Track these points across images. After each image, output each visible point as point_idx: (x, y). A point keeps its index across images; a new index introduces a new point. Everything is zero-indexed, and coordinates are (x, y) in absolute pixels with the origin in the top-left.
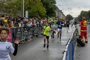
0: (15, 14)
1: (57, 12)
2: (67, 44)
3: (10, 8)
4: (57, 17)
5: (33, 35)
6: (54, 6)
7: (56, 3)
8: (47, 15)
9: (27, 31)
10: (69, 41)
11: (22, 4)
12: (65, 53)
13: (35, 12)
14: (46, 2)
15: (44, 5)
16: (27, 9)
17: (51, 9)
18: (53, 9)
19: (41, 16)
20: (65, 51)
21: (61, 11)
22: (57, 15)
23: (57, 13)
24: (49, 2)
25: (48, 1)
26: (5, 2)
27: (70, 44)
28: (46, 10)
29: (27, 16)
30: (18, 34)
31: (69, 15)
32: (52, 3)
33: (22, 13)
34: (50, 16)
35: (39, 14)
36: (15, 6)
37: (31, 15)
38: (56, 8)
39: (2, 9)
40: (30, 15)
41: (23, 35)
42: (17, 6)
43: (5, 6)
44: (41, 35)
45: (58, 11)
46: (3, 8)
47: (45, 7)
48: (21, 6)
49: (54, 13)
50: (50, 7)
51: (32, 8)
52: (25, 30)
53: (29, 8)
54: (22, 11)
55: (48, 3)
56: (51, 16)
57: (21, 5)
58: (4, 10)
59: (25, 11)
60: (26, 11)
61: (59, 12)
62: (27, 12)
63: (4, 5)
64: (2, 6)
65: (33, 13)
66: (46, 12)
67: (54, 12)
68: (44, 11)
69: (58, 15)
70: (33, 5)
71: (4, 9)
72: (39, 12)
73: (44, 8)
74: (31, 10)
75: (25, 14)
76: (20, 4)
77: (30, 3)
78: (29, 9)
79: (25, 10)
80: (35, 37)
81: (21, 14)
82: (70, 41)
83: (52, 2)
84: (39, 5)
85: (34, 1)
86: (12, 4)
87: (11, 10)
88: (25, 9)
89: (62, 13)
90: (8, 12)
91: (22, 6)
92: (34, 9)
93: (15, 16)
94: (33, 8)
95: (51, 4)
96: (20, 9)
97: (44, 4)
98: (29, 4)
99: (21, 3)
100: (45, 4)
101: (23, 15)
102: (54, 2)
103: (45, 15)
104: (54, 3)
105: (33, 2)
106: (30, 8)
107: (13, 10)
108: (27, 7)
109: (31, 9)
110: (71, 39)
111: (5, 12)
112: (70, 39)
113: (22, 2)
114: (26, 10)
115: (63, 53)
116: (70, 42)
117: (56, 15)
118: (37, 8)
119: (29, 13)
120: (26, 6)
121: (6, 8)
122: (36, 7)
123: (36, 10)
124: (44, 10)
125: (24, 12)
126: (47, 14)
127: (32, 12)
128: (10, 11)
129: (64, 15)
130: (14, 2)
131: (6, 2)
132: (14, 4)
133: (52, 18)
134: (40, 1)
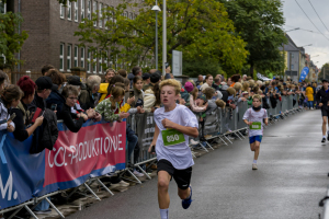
0: (135, 61)
1: (287, 54)
3: (115, 40)
4: (289, 73)
5: (202, 139)
6: (278, 31)
7: (282, 23)
8: (249, 66)
11: (161, 26)
13: (206, 56)
14: (246, 18)
15: (238, 30)
16: (177, 45)
17: (267, 43)
18: (274, 43)
19: (230, 68)
21: (302, 49)
22: (286, 64)
23: (286, 59)
24: (257, 19)
25: (255, 15)
26: (96, 20)
28: (246, 48)
29: (177, 70)
30: (147, 135)
32: (267, 21)
33: (160, 59)
34: (263, 71)
35: (221, 61)
36: (135, 34)
37: (193, 67)
38: (284, 39)
39: (87, 44)
40: (188, 65)
42: (141, 32)
43: (97, 36)
44: (229, 139)
45: (290, 49)
46: (90, 41)
47: (243, 37)
48: (157, 33)
49: (276, 56)
50: (263, 37)
51: (196, 38)
53: (183, 39)
54: (160, 50)
55: (255, 22)
56: (264, 69)
57: (154, 30)
58: (94, 50)
59: (170, 52)
60: (174, 52)
61: (294, 54)
62: (177, 56)
63: (93, 30)
64: (88, 33)
65: (199, 59)
66: (247, 52)
67: (277, 52)
68: (238, 49)
69: (290, 65)
70: (200, 29)
71: (95, 45)
72: (221, 54)
73: (241, 41)
74: (191, 49)
75: (170, 61)
76: (152, 24)
77: (188, 21)
78: (185, 42)
79: (172, 47)
80: (207, 147)
81: (154, 62)
83: (269, 19)
84: (222, 29)
85: (204, 15)
86: (122, 28)
87: (122, 48)
88: (169, 43)
89: (305, 56)
90: (108, 54)
91: (161, 33)
92: (203, 43)
94: (201, 39)
95: (267, 23)
96: (151, 43)
97: (238, 27)
98: (184, 26)
99: (156, 21)
100: (242, 24)
101: (161, 68)
102: (278, 19)
103: (244, 64)
104: (276, 22)
105: (199, 18)
106: (190, 42)
107: (129, 48)
108: (179, 38)
109: (194, 45)
111: (98, 57)
113: (161, 20)
114: (174, 48)
117: (283, 65)
118: (216, 41)
119: (185, 60)
120: (174, 34)
121: (103, 40)
122: (209, 36)
123: (212, 47)
124: (239, 46)
125: (168, 56)
126: (251, 60)
127: (196, 55)
128: (118, 52)
129: (312, 65)
130: (131, 19)
131: (103, 19)
132: (131, 27)
133: (271, 75)
134: (225, 13)
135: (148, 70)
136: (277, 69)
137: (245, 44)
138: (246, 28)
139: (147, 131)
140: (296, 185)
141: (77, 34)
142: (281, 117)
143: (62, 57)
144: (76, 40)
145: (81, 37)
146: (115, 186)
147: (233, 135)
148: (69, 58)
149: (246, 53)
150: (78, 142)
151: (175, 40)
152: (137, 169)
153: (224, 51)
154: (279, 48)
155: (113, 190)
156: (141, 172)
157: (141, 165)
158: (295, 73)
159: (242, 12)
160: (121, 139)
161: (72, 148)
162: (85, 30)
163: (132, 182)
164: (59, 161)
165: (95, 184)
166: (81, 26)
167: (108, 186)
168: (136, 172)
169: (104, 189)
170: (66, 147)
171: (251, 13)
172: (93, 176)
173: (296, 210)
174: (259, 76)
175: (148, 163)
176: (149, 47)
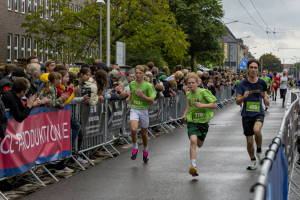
0: (80, 52)
1: (226, 45)
2: (266, 158)
3: (61, 32)
4: (228, 64)
6: (218, 24)
7: (222, 15)
8: (190, 57)
9: (120, 113)
10: (270, 146)
11: (105, 18)
12: (260, 191)
13: (148, 47)
14: (186, 11)
15: (179, 23)
16: (121, 37)
17: (207, 35)
18: (214, 35)
19: (172, 59)
20: (258, 184)
21: (241, 41)
22: (226, 55)
23: (226, 50)
25: (196, 8)
26: (43, 12)
27: (275, 158)
28: (187, 40)
29: (121, 61)
30: (91, 124)
31: (270, 55)
32: (207, 13)
33: (104, 50)
34: (202, 61)
35: (163, 52)
36: (80, 26)
37: (136, 57)
38: (224, 31)
39: (34, 35)
40: (131, 56)
41: (109, 127)
42: (86, 24)
43: (43, 27)
44: (170, 127)
45: (230, 40)
46: (37, 32)
47: (183, 29)
48: (101, 25)
49: (215, 48)
50: (203, 30)
51: (139, 30)
52: (115, 110)
53: (127, 31)
54: (104, 42)
55: (195, 16)
56: (204, 60)
57: (99, 22)
58: (40, 40)
59: (113, 43)
60: (118, 43)
61: (234, 46)
62: (121, 47)
63: (40, 21)
64: (35, 24)
65: (142, 49)
67: (216, 44)
68: (179, 41)
69: (229, 56)
70: (143, 22)
71: (41, 36)
72: (163, 46)
73: (182, 33)
74: (134, 40)
75: (113, 52)
76: (97, 16)
77: (131, 13)
78: (128, 34)
80: (149, 134)
81: (99, 53)
82: (274, 147)
83: (209, 11)
84: (164, 21)
85: (147, 8)
86: (68, 20)
87: (67, 39)
88: (113, 34)
89: (243, 47)
90: (54, 45)
91: (105, 25)
92: (146, 34)
93: (80, 61)
94: (144, 30)
95: (207, 16)
96: (96, 35)
97: (179, 19)
98: (127, 18)
99: (101, 13)
101: (105, 58)
102: (218, 12)
103: (185, 55)
104: (216, 15)
105: (141, 10)
106: (133, 33)
107: (74, 38)
108: (122, 29)
109: (137, 37)
110: (277, 140)
111: (44, 47)
112: (274, 142)
113: (105, 12)
114: (117, 39)
115: (252, 190)
116: (276, 152)
117: (223, 57)
118: (158, 32)
119: (128, 51)
120: (118, 26)
121: (49, 31)
122: (151, 28)
123: (153, 39)
124: (180, 37)
125: (112, 47)
126: (192, 51)
127: (139, 46)
128: (63, 43)
129: (250, 56)
130: (76, 12)
132: (76, 19)
133: (211, 65)
134: (167, 6)
135: (92, 60)
136: (217, 60)
137: (186, 36)
138: (186, 21)
139: (91, 119)
140: (233, 172)
141: (24, 25)
142: (220, 106)
143: (9, 47)
144: (22, 31)
145: (27, 28)
146: (60, 172)
147: (174, 124)
148: (16, 48)
149: (187, 45)
150: (24, 131)
151: (119, 32)
152: (81, 156)
153: (165, 42)
154: (219, 40)
155: (58, 177)
156: (84, 158)
157: (85, 153)
158: (234, 64)
159: (183, 6)
160: (66, 127)
161: (18, 136)
162: (32, 22)
163: (76, 169)
164: (5, 148)
165: (41, 171)
166: (28, 18)
167: (53, 172)
168: (80, 159)
169: (49, 176)
170: (12, 135)
171: (192, 6)
172: (37, 162)
173: (233, 195)
174: (200, 66)
175: (92, 150)
176: (94, 38)
